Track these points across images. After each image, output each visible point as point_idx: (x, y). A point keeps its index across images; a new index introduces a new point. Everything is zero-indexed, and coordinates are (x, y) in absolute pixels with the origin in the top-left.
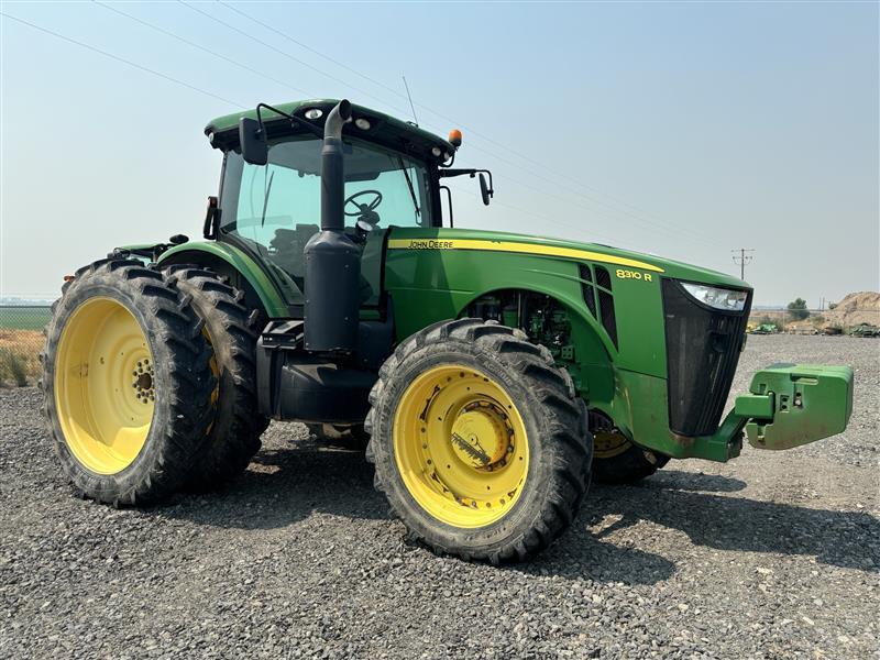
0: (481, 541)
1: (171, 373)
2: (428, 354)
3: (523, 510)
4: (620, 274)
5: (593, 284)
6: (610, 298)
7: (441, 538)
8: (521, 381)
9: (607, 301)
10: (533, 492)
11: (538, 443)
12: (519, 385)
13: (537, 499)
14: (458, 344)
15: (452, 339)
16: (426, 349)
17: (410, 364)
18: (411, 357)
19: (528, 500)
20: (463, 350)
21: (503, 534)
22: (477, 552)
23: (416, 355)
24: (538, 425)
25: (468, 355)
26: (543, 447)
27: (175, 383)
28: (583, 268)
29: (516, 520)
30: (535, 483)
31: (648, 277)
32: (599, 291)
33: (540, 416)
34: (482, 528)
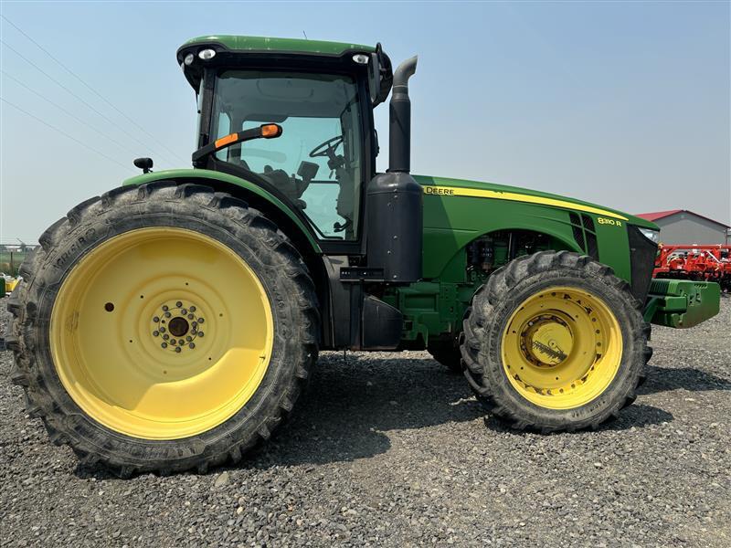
0: (586, 415)
1: (304, 311)
2: (540, 279)
3: (619, 387)
4: (600, 220)
5: (582, 227)
6: (594, 237)
7: (552, 421)
8: (621, 296)
9: (592, 238)
10: (627, 372)
11: (631, 338)
12: (620, 298)
13: (630, 376)
14: (569, 271)
15: (563, 267)
16: (538, 276)
17: (522, 288)
18: (523, 283)
19: (623, 379)
20: (573, 275)
21: (604, 406)
22: (583, 424)
23: (528, 281)
24: (632, 325)
25: (579, 279)
26: (635, 340)
27: (307, 321)
28: (573, 215)
29: (613, 394)
30: (628, 365)
31: (619, 223)
32: (587, 232)
33: (634, 319)
34: (583, 406)
